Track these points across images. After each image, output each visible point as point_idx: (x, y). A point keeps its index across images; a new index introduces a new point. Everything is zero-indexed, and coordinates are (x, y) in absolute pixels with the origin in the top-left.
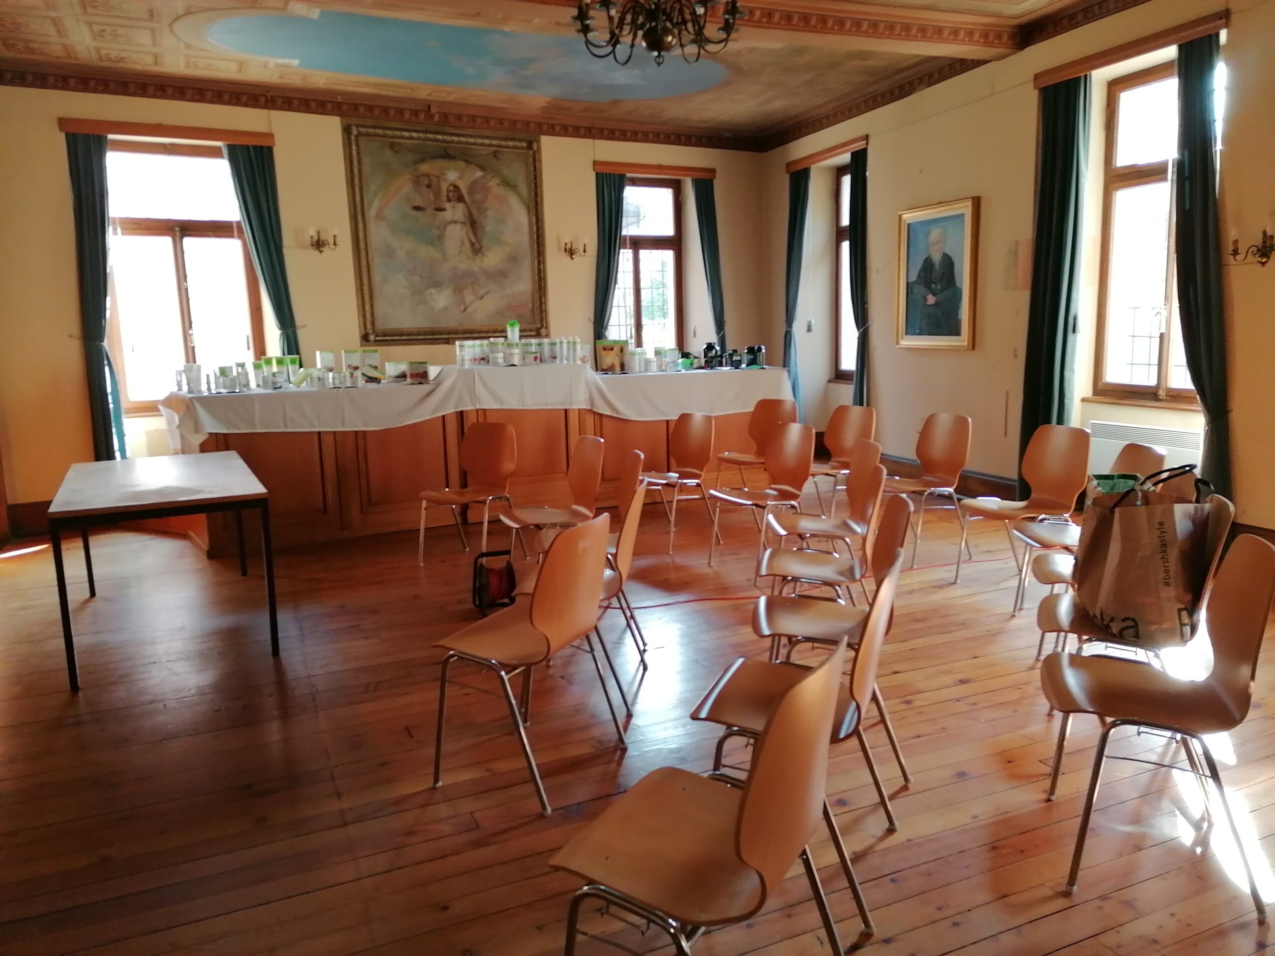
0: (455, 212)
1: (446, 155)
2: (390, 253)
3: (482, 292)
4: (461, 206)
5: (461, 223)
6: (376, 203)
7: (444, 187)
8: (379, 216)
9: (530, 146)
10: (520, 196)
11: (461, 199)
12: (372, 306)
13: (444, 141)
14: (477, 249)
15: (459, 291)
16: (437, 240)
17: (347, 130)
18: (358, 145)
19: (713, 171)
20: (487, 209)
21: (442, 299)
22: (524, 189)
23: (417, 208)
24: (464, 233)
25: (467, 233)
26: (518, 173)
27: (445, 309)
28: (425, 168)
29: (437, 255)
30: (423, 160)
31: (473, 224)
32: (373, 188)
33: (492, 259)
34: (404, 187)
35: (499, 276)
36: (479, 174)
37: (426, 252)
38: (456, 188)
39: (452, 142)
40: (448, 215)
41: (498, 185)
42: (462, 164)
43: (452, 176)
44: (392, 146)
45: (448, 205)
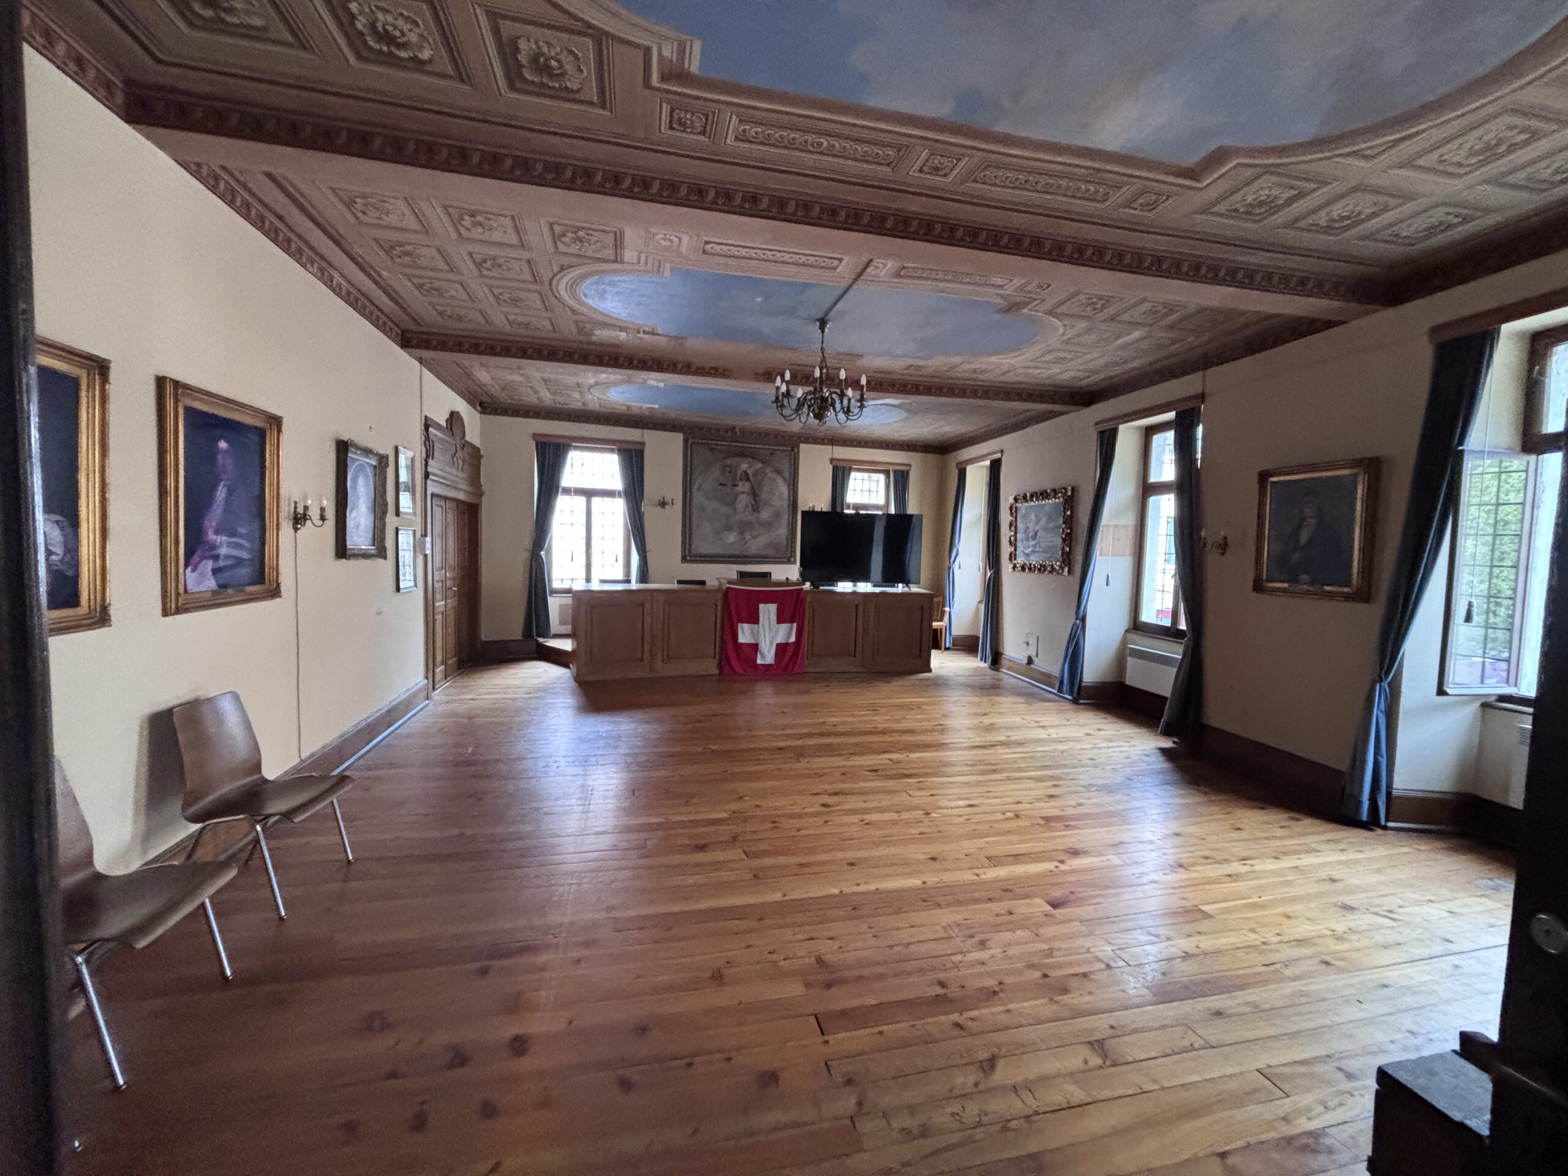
0: (744, 487)
1: (742, 455)
2: (703, 509)
3: (756, 534)
4: (747, 484)
5: (747, 493)
6: (699, 481)
7: (739, 472)
8: (699, 488)
9: (793, 450)
10: (784, 478)
11: (748, 480)
12: (690, 541)
13: (742, 447)
14: (756, 509)
15: (742, 533)
16: (732, 504)
17: (686, 441)
18: (691, 449)
19: (910, 465)
21: (732, 538)
22: (787, 475)
23: (721, 484)
24: (748, 499)
25: (750, 499)
26: (785, 466)
27: (733, 543)
28: (729, 462)
29: (731, 512)
30: (728, 457)
31: (754, 494)
32: (696, 474)
33: (765, 514)
34: (716, 473)
35: (768, 525)
36: (760, 465)
37: (724, 509)
38: (746, 473)
39: (746, 447)
40: (740, 489)
42: (750, 460)
43: (744, 466)
44: (712, 450)
45: (740, 483)
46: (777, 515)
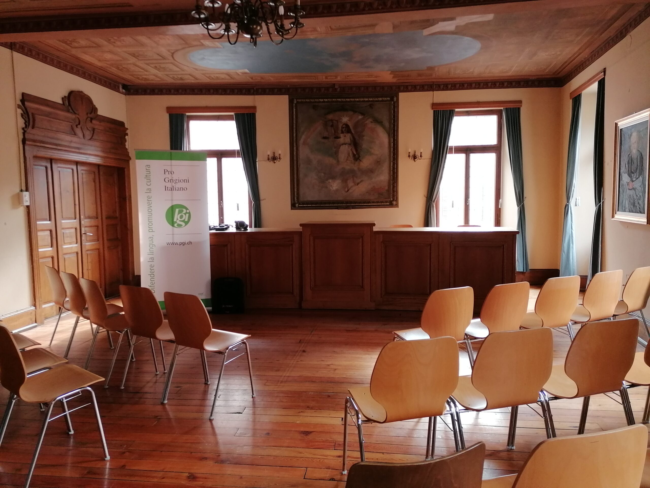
1: (343, 109)
2: (309, 161)
3: (358, 181)
4: (349, 135)
5: (349, 144)
6: (303, 137)
7: (340, 126)
8: (304, 143)
9: (392, 99)
10: (384, 127)
11: (349, 131)
12: (298, 190)
13: (342, 102)
14: (357, 158)
15: (345, 181)
16: (335, 155)
17: (291, 102)
18: (296, 109)
19: (520, 102)
20: (364, 136)
21: (335, 185)
22: (387, 124)
23: (325, 138)
24: (350, 150)
25: (351, 149)
26: (383, 115)
27: (337, 190)
28: (330, 117)
29: (334, 162)
30: (329, 113)
31: (355, 144)
32: (302, 129)
33: (366, 163)
34: (319, 127)
35: (370, 172)
36: (360, 117)
37: (329, 160)
38: (347, 126)
39: (346, 101)
40: (342, 140)
41: (371, 122)
42: (351, 113)
43: (345, 120)
44: (315, 107)
45: (342, 135)
46: (378, 163)
